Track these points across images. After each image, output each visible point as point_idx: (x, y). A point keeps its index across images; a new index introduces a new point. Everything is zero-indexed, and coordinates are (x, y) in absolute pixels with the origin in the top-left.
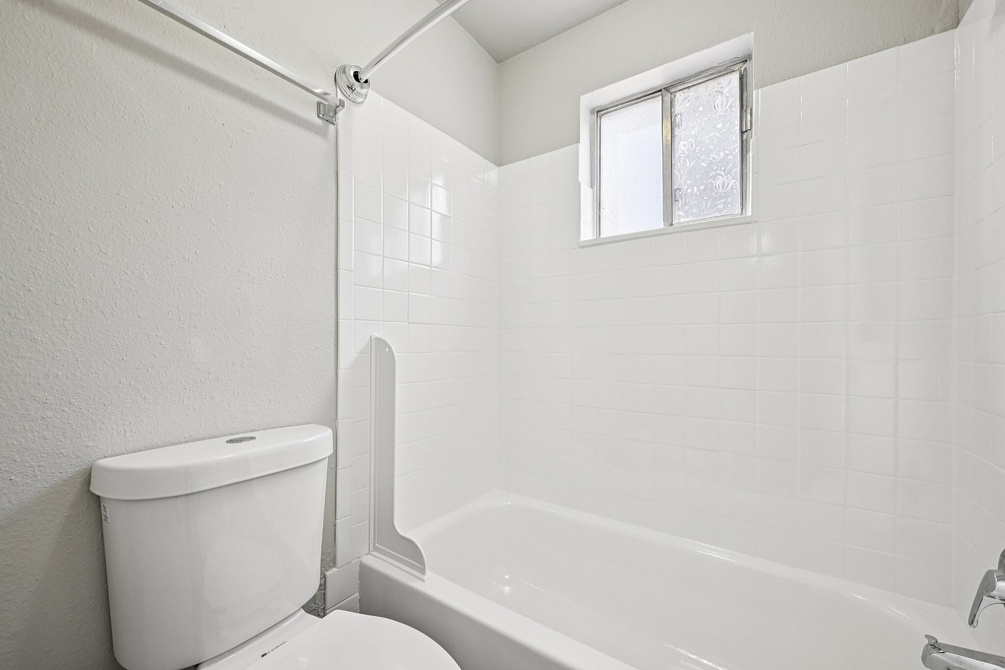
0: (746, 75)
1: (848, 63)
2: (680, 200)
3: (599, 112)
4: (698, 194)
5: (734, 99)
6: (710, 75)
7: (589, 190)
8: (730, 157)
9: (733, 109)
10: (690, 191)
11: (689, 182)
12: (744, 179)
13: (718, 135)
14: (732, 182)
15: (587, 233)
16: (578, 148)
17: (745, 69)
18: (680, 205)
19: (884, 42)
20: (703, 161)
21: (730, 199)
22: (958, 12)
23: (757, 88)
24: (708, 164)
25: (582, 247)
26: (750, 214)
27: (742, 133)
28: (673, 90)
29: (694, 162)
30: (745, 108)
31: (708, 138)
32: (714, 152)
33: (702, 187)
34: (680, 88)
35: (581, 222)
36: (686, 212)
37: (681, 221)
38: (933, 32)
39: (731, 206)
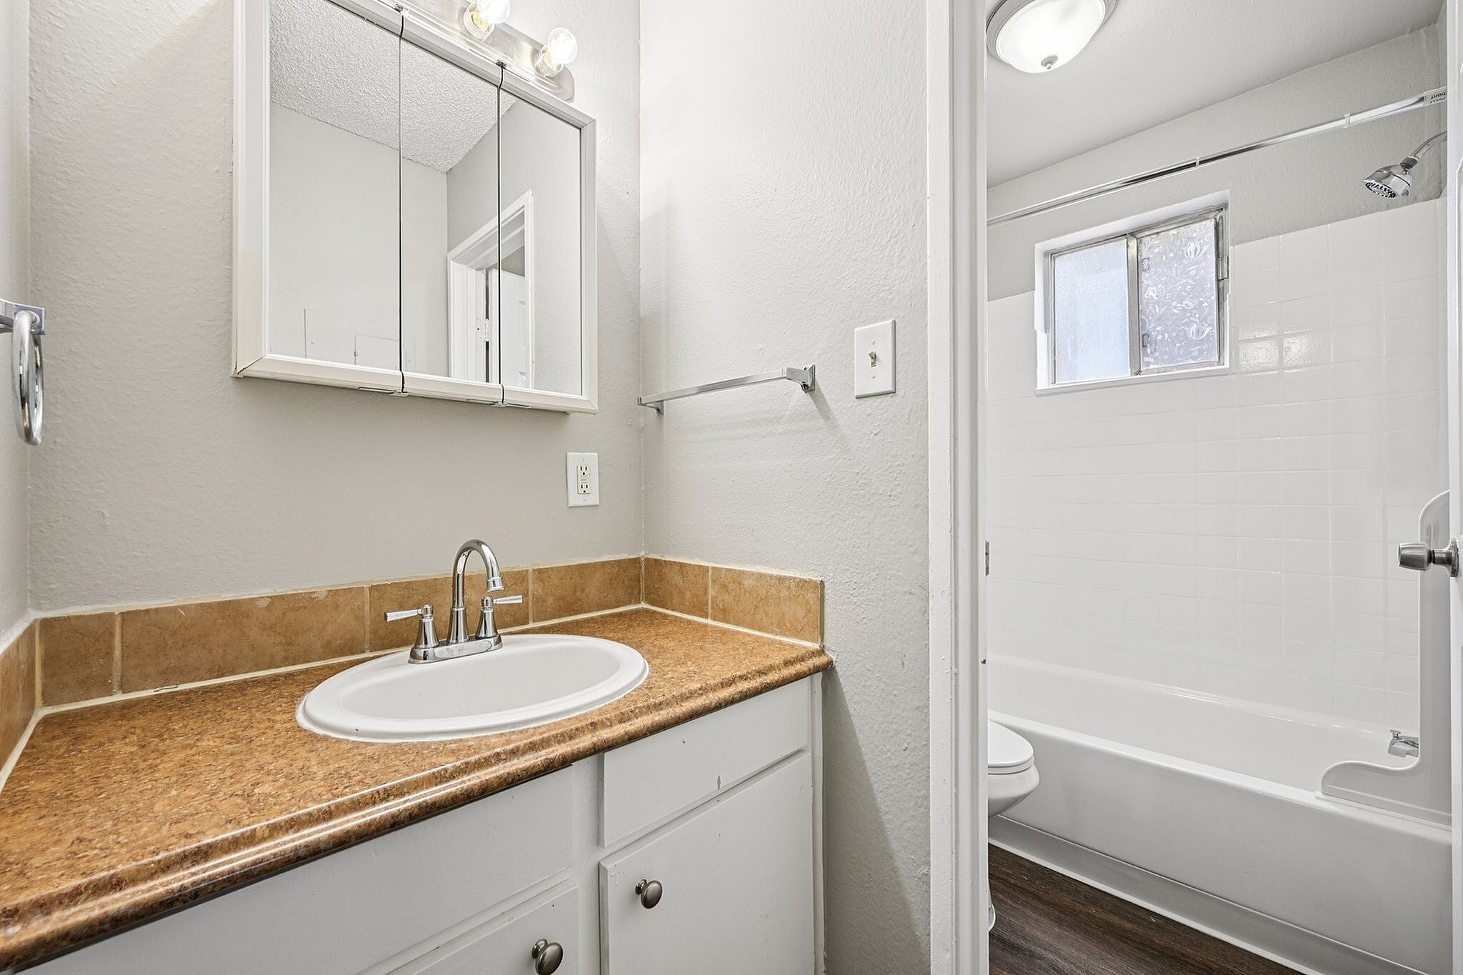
0: (1222, 224)
1: (1329, 225)
2: (1149, 346)
3: (1052, 255)
4: (1170, 340)
5: (1208, 246)
6: (1182, 221)
7: (1045, 336)
8: (1205, 304)
9: (1208, 256)
10: (1160, 337)
11: (1158, 328)
12: (1221, 327)
13: (1191, 281)
14: (1208, 329)
15: (1043, 383)
16: (1033, 294)
17: (1221, 217)
18: (1149, 352)
19: (1367, 206)
20: (1175, 307)
21: (1205, 346)
22: (1440, 183)
23: (1233, 244)
24: (1180, 310)
25: (1038, 396)
26: (1228, 366)
27: (1218, 281)
28: (1140, 235)
29: (1164, 308)
30: (1221, 256)
31: (1180, 285)
32: (1187, 299)
33: (1174, 334)
34: (1147, 233)
35: (1038, 370)
36: (1156, 358)
37: (1150, 368)
38: (1416, 200)
39: (1207, 353)
